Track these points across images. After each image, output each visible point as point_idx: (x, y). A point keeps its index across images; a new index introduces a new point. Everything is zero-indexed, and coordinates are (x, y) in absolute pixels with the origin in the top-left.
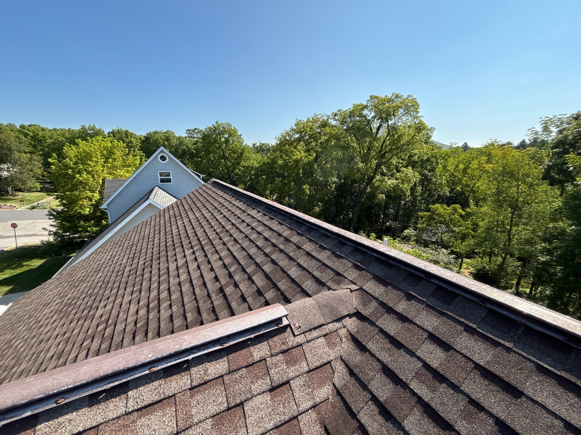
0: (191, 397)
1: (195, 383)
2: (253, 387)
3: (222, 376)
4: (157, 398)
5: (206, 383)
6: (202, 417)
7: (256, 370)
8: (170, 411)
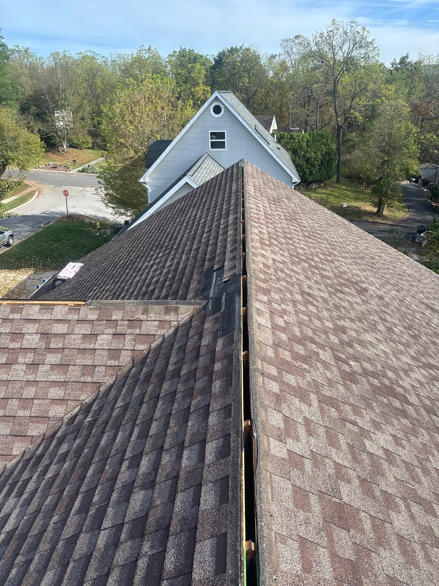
0: (76, 324)
1: (79, 319)
2: (105, 330)
3: (93, 321)
4: (63, 318)
5: (84, 320)
6: (78, 332)
7: (111, 324)
8: (67, 325)
